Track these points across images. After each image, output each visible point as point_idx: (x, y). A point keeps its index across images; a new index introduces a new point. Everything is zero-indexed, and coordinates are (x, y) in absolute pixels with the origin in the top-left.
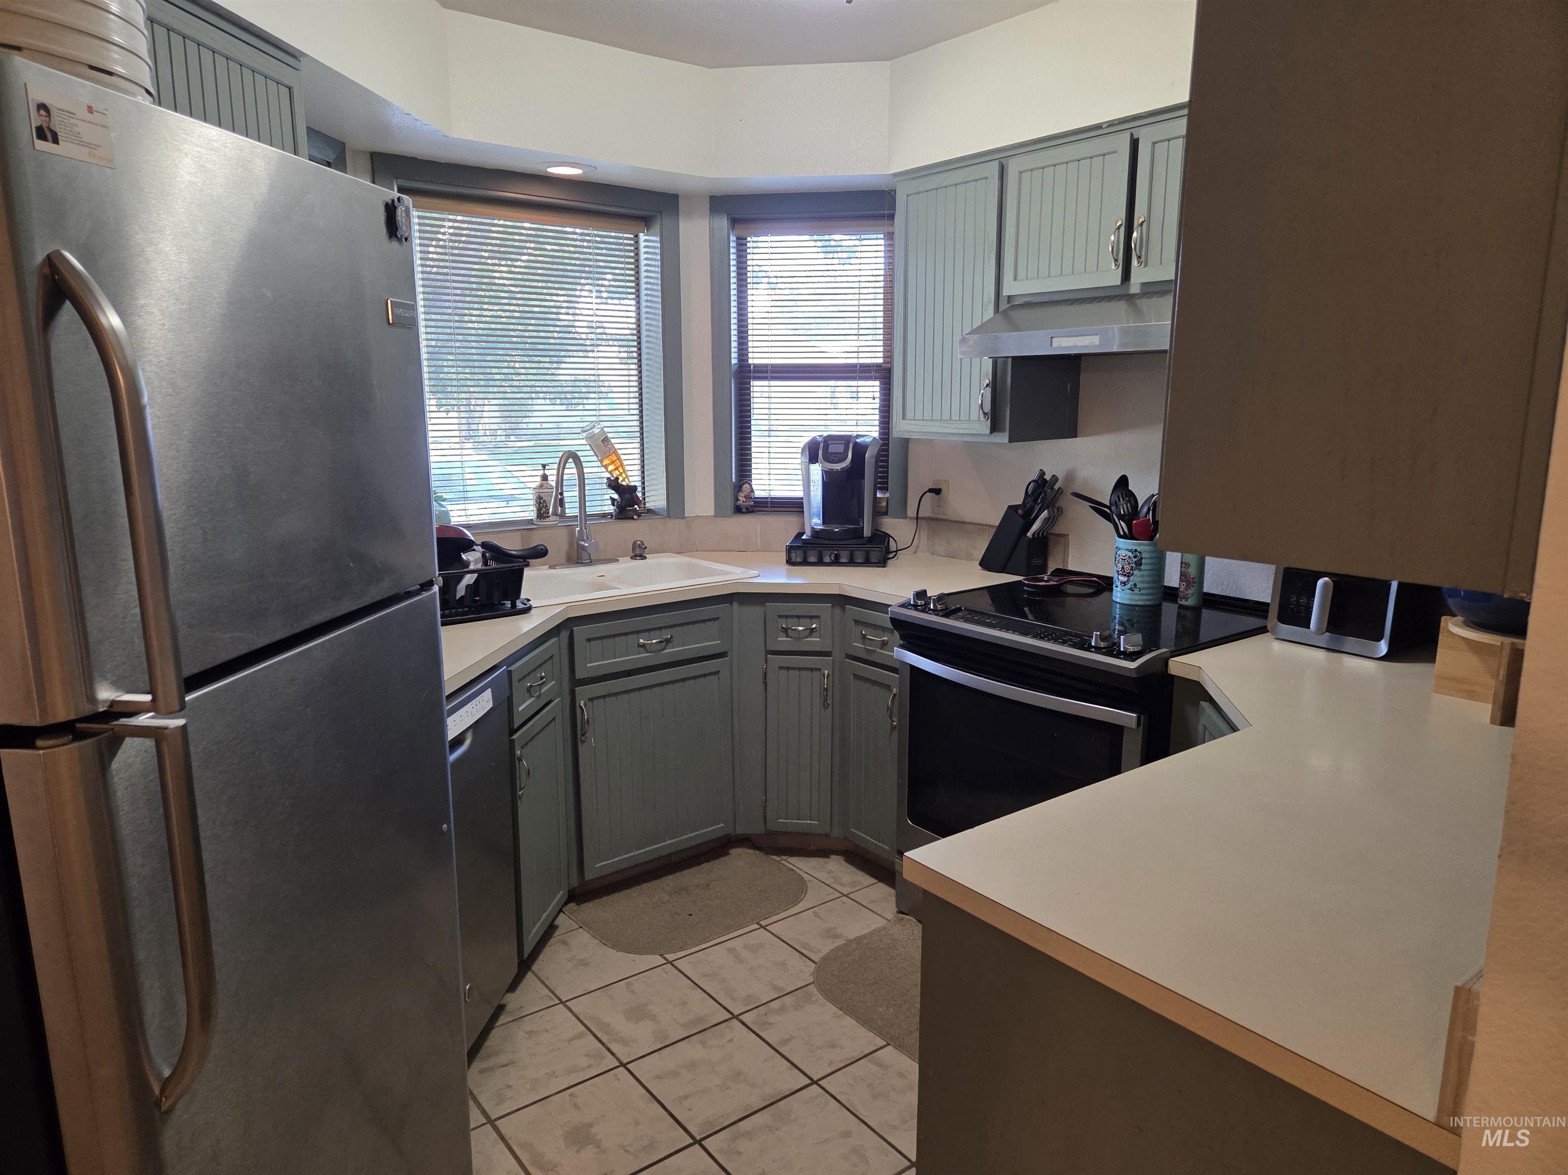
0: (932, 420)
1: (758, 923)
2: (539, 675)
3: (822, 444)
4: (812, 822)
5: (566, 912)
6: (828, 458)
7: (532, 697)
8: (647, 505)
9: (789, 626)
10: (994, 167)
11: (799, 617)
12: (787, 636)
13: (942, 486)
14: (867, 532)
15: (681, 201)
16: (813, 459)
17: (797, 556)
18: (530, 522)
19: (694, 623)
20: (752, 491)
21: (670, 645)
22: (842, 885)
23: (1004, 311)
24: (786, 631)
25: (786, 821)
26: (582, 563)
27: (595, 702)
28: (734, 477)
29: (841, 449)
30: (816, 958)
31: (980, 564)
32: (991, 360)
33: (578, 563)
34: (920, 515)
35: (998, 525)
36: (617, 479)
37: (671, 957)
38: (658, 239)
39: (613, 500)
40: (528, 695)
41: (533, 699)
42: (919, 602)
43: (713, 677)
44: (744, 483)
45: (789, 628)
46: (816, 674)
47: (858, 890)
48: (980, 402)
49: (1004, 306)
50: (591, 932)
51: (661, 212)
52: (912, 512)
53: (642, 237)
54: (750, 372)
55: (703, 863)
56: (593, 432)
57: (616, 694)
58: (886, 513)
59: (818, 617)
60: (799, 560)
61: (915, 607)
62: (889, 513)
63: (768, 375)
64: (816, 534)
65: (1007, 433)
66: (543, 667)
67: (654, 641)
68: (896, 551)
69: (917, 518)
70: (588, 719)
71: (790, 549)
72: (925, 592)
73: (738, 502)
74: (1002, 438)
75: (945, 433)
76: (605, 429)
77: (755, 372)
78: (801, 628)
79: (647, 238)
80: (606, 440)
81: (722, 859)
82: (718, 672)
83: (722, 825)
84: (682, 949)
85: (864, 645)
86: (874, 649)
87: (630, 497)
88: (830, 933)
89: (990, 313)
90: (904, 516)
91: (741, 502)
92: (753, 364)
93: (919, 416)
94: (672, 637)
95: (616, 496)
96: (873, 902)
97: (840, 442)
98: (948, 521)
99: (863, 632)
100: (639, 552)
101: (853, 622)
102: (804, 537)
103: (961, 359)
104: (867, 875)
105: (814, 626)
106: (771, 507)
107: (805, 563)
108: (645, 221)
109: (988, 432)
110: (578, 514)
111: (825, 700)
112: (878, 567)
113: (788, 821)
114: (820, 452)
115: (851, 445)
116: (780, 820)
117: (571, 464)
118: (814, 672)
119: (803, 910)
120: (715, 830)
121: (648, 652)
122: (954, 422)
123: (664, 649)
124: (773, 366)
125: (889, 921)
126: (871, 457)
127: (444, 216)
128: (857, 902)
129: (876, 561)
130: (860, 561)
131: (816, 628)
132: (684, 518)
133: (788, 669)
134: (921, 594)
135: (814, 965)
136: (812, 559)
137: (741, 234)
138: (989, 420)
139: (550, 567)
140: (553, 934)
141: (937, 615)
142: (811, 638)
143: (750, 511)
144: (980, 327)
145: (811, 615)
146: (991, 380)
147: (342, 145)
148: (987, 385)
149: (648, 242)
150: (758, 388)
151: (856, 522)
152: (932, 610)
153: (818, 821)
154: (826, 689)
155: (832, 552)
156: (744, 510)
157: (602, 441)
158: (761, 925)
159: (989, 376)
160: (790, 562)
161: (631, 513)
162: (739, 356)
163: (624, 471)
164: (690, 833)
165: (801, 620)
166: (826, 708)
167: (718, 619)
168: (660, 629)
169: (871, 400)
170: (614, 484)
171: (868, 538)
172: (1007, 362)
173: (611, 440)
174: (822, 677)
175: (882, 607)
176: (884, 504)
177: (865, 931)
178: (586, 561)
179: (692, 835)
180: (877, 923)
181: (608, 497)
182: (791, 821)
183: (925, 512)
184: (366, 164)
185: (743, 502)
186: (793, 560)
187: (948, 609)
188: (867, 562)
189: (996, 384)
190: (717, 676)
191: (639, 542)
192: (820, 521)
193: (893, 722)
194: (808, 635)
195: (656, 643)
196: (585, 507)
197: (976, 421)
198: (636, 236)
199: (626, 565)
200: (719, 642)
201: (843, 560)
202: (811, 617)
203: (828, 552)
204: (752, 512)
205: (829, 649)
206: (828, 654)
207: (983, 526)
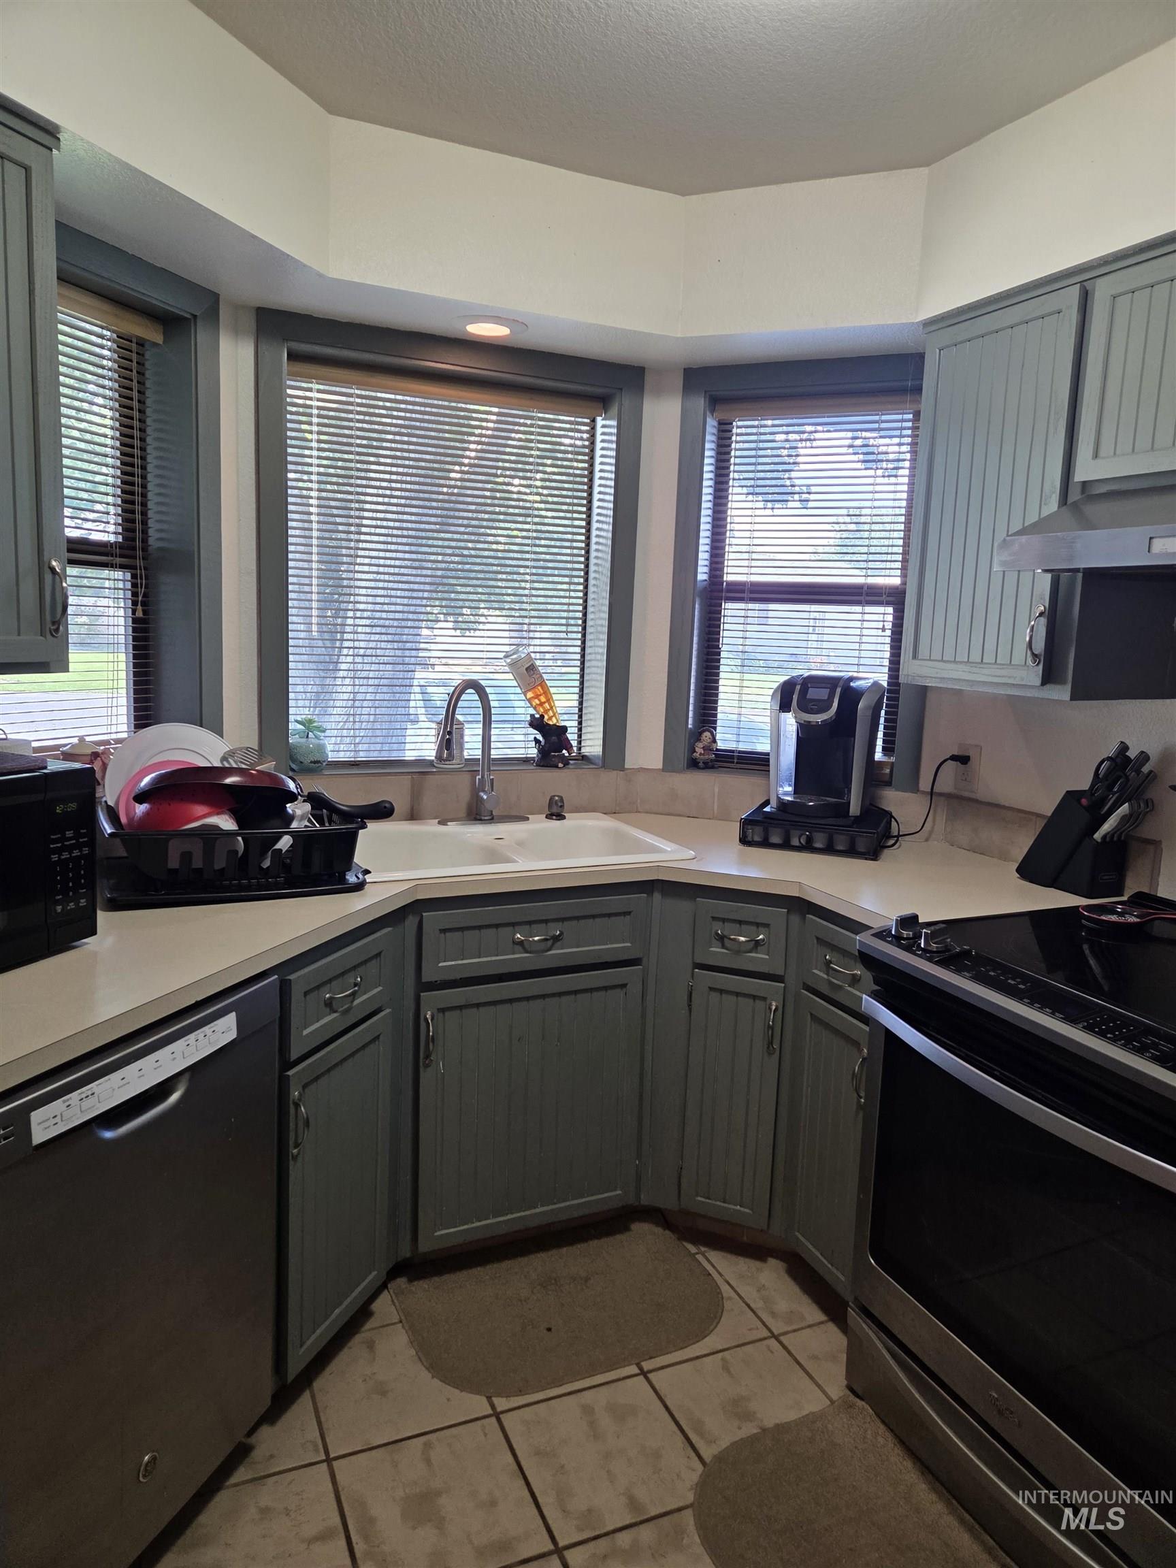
0: (955, 662)
1: (638, 1365)
2: (352, 981)
3: (798, 687)
4: (742, 1209)
5: (391, 1291)
6: (805, 706)
7: (335, 1012)
8: (583, 750)
9: (726, 933)
10: (1073, 295)
11: (740, 922)
12: (723, 947)
13: (971, 753)
14: (855, 809)
15: (648, 379)
16: (785, 706)
17: (756, 834)
18: (431, 763)
19: (593, 917)
20: (714, 741)
21: (559, 943)
22: (773, 1314)
23: (1075, 504)
24: (722, 939)
25: (707, 1201)
26: (481, 820)
27: (447, 1014)
28: (690, 721)
29: (823, 694)
30: (708, 1453)
31: (1018, 871)
32: (1049, 576)
33: (476, 819)
34: (936, 790)
35: (1049, 814)
36: (542, 716)
37: (501, 1403)
38: (614, 423)
39: (536, 741)
40: (328, 1009)
41: (335, 1015)
42: (905, 933)
43: (618, 990)
44: (704, 731)
45: (725, 937)
46: (760, 1004)
47: (795, 1331)
48: (1028, 639)
49: (1075, 495)
50: (410, 1333)
51: (621, 389)
52: (925, 784)
53: (600, 421)
54: (722, 591)
55: (591, 1239)
56: (520, 656)
57: (478, 1005)
58: (889, 783)
59: (767, 926)
60: (757, 838)
61: (897, 940)
62: (893, 782)
63: (745, 595)
64: (783, 806)
65: (1069, 687)
66: (361, 970)
67: (536, 938)
68: (898, 836)
69: (932, 793)
70: (433, 1036)
71: (746, 823)
72: (915, 917)
73: (695, 754)
74: (1061, 693)
75: (973, 681)
76: (533, 655)
77: (728, 591)
78: (742, 939)
79: (605, 422)
80: (532, 669)
81: (618, 1237)
82: (624, 986)
83: (619, 1192)
84: (520, 1392)
85: (828, 975)
86: (841, 984)
87: (556, 741)
88: (738, 1409)
89: (1053, 506)
90: (913, 787)
91: (698, 755)
92: (726, 581)
93: (936, 655)
94: (561, 933)
95: (540, 737)
96: (815, 1358)
97: (823, 685)
98: (977, 801)
99: (827, 957)
100: (556, 812)
101: (815, 941)
102: (767, 809)
103: (1004, 572)
104: (814, 1305)
105: (761, 937)
106: (737, 763)
107: (765, 844)
108: (602, 402)
109: (1038, 682)
110: (480, 757)
111: (771, 1043)
112: (866, 859)
113: (710, 1201)
114: (795, 697)
115: (839, 690)
116: (699, 1198)
117: (470, 696)
118: (757, 1001)
119: (705, 1352)
120: (611, 1197)
121: (527, 952)
122: (985, 666)
123: (549, 950)
124: (753, 584)
125: (832, 1402)
126: (866, 708)
127: (351, 391)
128: (789, 1352)
129: (863, 850)
130: (840, 848)
131: (763, 940)
132: (622, 769)
133: (721, 991)
134: (909, 921)
135: (700, 1468)
136: (775, 839)
137: (724, 416)
138: (1041, 666)
139: (439, 823)
140: (362, 1325)
141: (930, 960)
142: (757, 953)
143: (708, 766)
144: (1034, 525)
145: (758, 921)
146: (1047, 606)
147: (215, 298)
148: (1041, 614)
149: (606, 427)
150: (731, 611)
151: (840, 795)
152: (923, 950)
153: (752, 1209)
154: (772, 1028)
155: (802, 832)
156: (701, 764)
157: (527, 669)
158: (641, 1369)
159: (1044, 600)
160: (744, 841)
161: (556, 760)
162: (711, 570)
163: (552, 708)
164: (572, 1199)
165: (744, 927)
166: (770, 1054)
167: (629, 913)
168: (546, 921)
169: (880, 632)
170: (537, 723)
171: (856, 817)
172: (1076, 579)
173: (540, 668)
174: (768, 1011)
175: (856, 927)
176: (888, 771)
177: (792, 1416)
178: (486, 818)
179: (576, 1202)
180: (814, 1403)
181: (532, 738)
182: (714, 1202)
183: (946, 783)
184: (250, 322)
185: (701, 754)
186: (749, 839)
187: (949, 950)
188: (851, 852)
189: (1056, 611)
190: (624, 990)
191: (557, 798)
192: (790, 789)
193: (861, 1098)
194: (753, 948)
195: (539, 940)
196: (490, 748)
197: (1022, 666)
198: (594, 421)
199: (539, 824)
200: (629, 945)
201: (818, 845)
202: (758, 925)
203: (798, 833)
204: (713, 767)
205: (780, 972)
206: (778, 979)
207: (1025, 815)
